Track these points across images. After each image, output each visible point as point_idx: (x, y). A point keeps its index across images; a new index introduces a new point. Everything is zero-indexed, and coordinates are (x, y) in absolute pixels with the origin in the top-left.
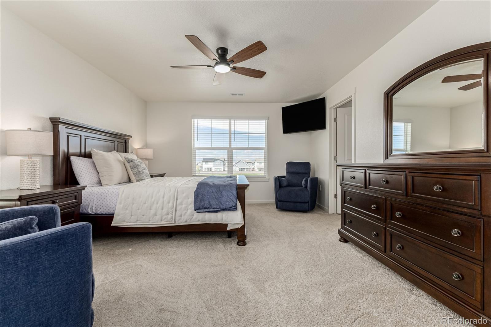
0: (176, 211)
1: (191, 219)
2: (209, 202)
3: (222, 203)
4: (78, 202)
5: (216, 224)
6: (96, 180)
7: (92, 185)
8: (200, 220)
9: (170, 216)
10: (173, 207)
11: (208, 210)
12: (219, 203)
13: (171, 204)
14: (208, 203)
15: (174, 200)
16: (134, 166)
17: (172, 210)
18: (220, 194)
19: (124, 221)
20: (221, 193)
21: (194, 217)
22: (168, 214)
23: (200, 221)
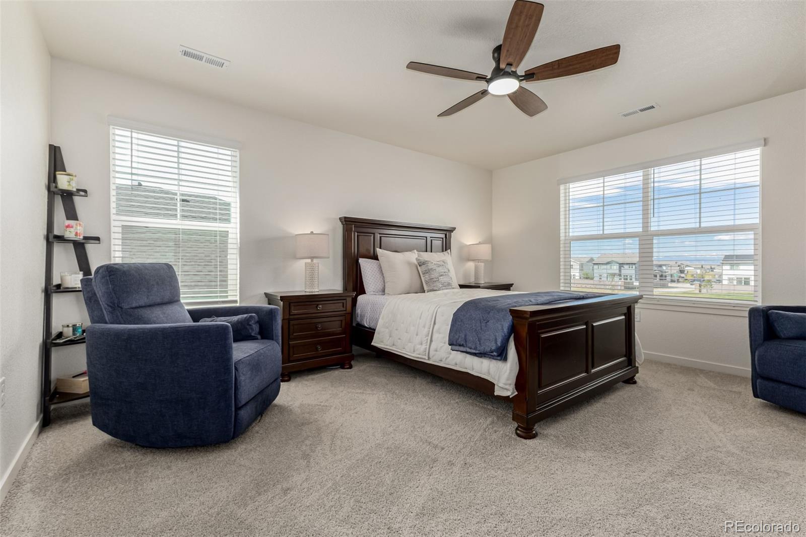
0: (431, 341)
1: (446, 359)
2: (466, 336)
3: (482, 342)
4: (346, 310)
5: (480, 377)
6: (380, 287)
7: (375, 293)
8: (457, 363)
9: (424, 347)
10: (429, 334)
11: (464, 349)
12: (477, 339)
13: (426, 330)
14: (463, 336)
15: (431, 324)
16: (426, 270)
17: (427, 338)
18: (484, 325)
19: (382, 342)
20: (486, 322)
21: (451, 357)
22: (421, 344)
23: (457, 366)
